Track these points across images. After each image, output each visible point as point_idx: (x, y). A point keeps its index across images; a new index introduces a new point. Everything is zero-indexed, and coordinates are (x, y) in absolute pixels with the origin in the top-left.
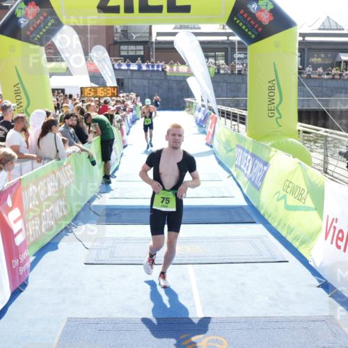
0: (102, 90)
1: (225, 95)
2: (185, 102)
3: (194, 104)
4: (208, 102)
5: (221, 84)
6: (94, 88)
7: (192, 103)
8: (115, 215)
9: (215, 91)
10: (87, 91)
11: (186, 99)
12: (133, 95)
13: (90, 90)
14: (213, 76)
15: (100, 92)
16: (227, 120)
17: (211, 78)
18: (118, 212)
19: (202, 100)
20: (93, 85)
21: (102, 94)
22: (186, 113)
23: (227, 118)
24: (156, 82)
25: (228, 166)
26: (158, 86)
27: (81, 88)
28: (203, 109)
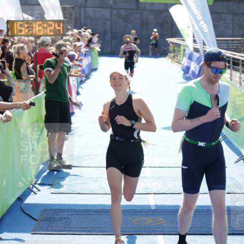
0: (39, 25)
1: (230, 32)
2: (167, 45)
3: (182, 48)
4: (204, 44)
5: (223, 16)
6: (27, 22)
7: (179, 45)
8: (60, 219)
9: (215, 27)
10: (17, 27)
11: (170, 40)
12: (87, 33)
13: (21, 26)
14: (211, 4)
15: (37, 28)
16: (234, 72)
17: (210, 6)
18: (65, 215)
19: (195, 41)
20: (27, 17)
21: (39, 31)
22: (170, 60)
23: (234, 69)
24: (122, 12)
25: (236, 145)
26: (126, 20)
27: (8, 22)
28: (196, 55)
